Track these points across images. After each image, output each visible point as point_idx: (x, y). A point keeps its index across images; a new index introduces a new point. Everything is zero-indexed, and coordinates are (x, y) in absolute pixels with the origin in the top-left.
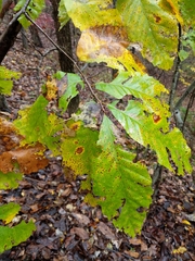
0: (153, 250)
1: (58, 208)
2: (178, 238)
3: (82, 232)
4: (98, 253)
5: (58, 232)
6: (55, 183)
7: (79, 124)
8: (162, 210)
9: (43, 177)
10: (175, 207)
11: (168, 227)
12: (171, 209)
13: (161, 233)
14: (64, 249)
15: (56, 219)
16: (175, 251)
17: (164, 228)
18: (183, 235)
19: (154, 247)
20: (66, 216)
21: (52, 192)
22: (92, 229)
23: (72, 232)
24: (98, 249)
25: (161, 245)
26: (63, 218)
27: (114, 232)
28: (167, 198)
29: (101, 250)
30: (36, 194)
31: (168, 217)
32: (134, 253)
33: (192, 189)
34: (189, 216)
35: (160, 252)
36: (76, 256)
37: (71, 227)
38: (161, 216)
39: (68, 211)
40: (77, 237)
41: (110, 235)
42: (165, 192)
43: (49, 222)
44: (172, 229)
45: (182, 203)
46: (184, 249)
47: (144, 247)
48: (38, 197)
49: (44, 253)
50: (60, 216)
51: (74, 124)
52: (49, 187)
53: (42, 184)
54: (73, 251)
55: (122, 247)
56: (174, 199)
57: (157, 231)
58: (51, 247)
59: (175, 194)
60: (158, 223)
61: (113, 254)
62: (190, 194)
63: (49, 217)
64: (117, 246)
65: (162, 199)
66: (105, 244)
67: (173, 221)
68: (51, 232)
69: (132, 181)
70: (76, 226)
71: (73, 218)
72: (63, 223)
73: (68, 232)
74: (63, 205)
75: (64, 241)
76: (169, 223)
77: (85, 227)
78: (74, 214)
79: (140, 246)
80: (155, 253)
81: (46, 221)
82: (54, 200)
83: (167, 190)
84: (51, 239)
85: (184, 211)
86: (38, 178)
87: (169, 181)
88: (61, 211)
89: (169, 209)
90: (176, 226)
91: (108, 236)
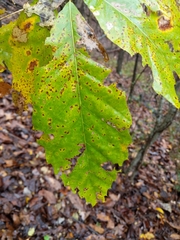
0: (119, 230)
1: (32, 168)
2: (147, 223)
3: (50, 196)
4: (61, 220)
5: (26, 190)
6: (35, 144)
7: (33, 21)
8: (137, 193)
9: (26, 137)
10: (152, 193)
11: (140, 211)
12: (147, 195)
13: (131, 215)
14: (28, 209)
15: (27, 178)
16: (142, 236)
17: (135, 211)
18: (154, 222)
19: (121, 227)
20: (39, 177)
21: (31, 152)
22: (62, 195)
23: (40, 193)
24: (63, 216)
25: (129, 226)
26: (35, 178)
27: (84, 203)
28: (145, 183)
29: (66, 218)
30: (14, 151)
31: (142, 201)
32: (99, 228)
33: (173, 180)
34: (164, 205)
35: (126, 233)
36: (39, 217)
37: (40, 188)
38: (135, 199)
39: (42, 173)
40: (44, 200)
41: (78, 205)
42: (145, 177)
43: (20, 179)
44: (143, 214)
45: (160, 191)
46: (152, 236)
47: (111, 225)
48: (16, 153)
49: (5, 207)
50: (32, 176)
51: (27, 21)
52: (29, 147)
53: (23, 143)
54: (36, 212)
55: (89, 219)
56: (152, 186)
57: (128, 212)
58: (15, 203)
59: (155, 181)
60: (130, 205)
61: (77, 225)
62: (169, 184)
63: (21, 174)
64: (83, 218)
65: (140, 183)
66: (72, 213)
67: (147, 206)
68: (19, 189)
69: (99, 116)
70: (46, 189)
71: (45, 181)
72: (33, 183)
73: (36, 193)
74: (38, 167)
75: (30, 201)
76: (142, 207)
77: (55, 192)
78: (47, 178)
79: (107, 222)
80: (121, 233)
81: (17, 178)
82: (31, 159)
83: (147, 175)
84: (18, 196)
85: (160, 199)
86: (20, 136)
87: (151, 168)
88: (35, 171)
89: (145, 194)
90: (149, 211)
91: (76, 206)
